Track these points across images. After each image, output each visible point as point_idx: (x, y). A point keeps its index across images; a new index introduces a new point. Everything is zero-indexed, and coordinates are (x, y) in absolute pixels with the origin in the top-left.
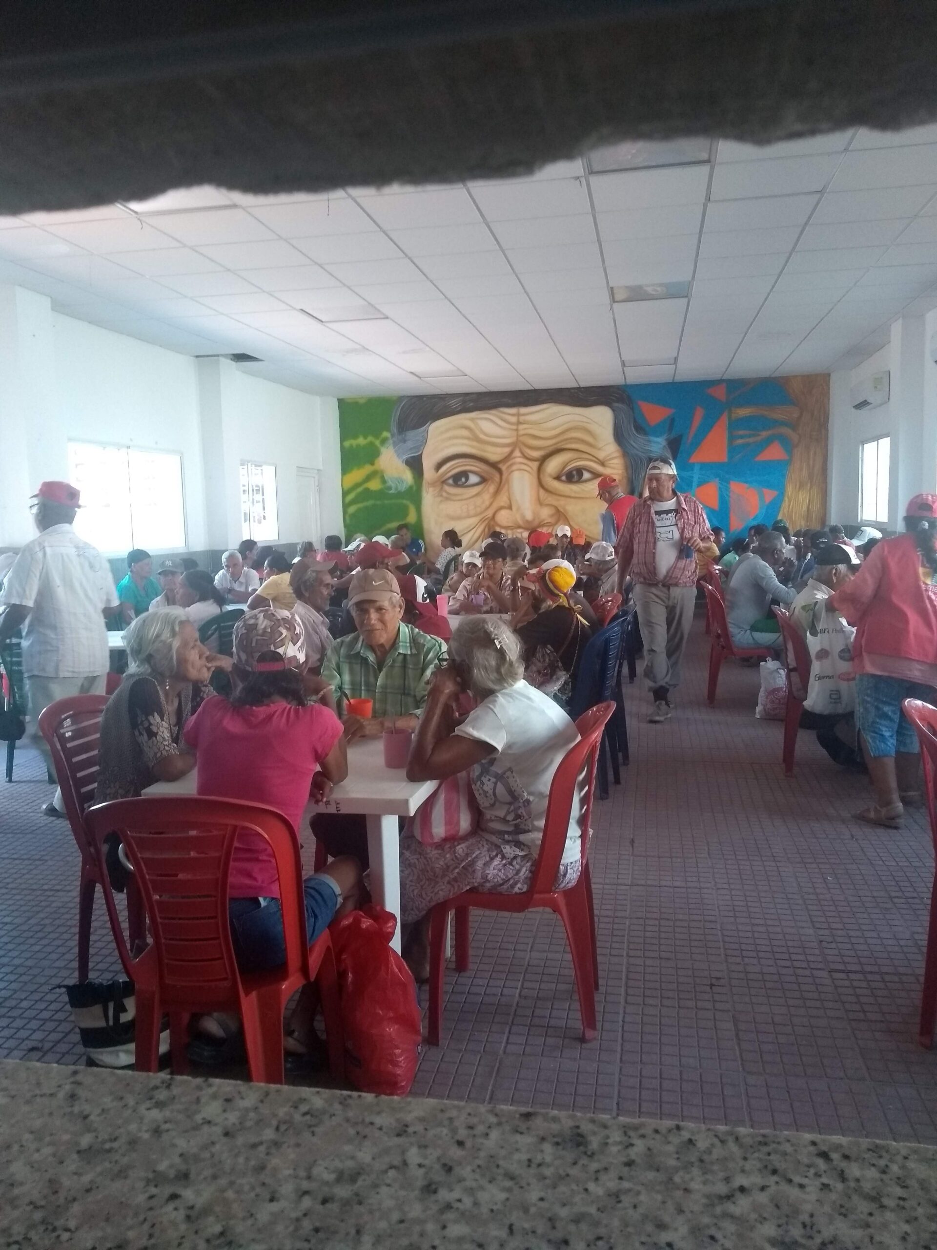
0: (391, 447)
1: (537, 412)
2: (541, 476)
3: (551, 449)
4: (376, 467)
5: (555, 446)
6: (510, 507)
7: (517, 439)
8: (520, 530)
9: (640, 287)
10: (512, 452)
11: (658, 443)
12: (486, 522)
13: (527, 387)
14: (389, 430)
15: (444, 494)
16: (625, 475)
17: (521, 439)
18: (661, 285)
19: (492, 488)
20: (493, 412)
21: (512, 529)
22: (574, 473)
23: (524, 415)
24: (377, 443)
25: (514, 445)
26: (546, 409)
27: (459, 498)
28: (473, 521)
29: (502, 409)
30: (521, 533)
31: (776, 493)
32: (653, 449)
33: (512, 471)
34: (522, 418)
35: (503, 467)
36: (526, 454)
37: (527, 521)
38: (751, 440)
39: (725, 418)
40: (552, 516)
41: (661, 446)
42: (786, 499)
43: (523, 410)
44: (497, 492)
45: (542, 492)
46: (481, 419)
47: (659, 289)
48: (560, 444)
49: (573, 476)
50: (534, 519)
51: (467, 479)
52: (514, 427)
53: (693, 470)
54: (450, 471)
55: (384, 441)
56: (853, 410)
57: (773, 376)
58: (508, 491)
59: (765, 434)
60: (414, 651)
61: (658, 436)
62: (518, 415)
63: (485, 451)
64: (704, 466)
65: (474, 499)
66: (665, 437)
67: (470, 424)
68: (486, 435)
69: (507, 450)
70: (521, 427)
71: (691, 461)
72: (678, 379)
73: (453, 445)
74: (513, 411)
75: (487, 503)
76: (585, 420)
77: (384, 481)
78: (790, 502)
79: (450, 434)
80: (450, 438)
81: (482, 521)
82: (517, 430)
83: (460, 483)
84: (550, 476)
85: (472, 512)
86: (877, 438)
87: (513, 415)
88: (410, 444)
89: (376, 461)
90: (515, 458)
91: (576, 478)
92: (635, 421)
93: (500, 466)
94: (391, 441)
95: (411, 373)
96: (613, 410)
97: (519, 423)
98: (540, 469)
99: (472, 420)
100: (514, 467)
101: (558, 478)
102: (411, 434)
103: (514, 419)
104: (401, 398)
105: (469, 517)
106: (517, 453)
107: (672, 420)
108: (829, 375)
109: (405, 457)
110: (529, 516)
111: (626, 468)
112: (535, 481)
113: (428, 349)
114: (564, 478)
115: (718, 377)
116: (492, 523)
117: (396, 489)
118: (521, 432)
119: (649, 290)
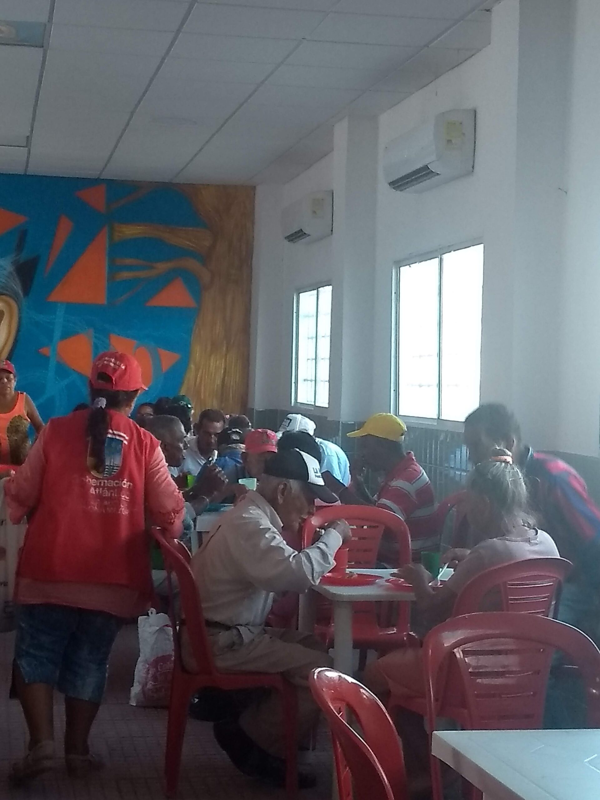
11: (1, 267)
18: (9, 23)
31: (177, 356)
38: (142, 274)
39: (104, 237)
42: (192, 366)
47: (4, 28)
53: (54, 312)
56: (286, 242)
57: (174, 182)
59: (162, 267)
64: (71, 308)
66: (11, 258)
72: (33, 170)
78: (197, 370)
86: (316, 286)
107: (23, 235)
108: (254, 188)
115: (95, 174)
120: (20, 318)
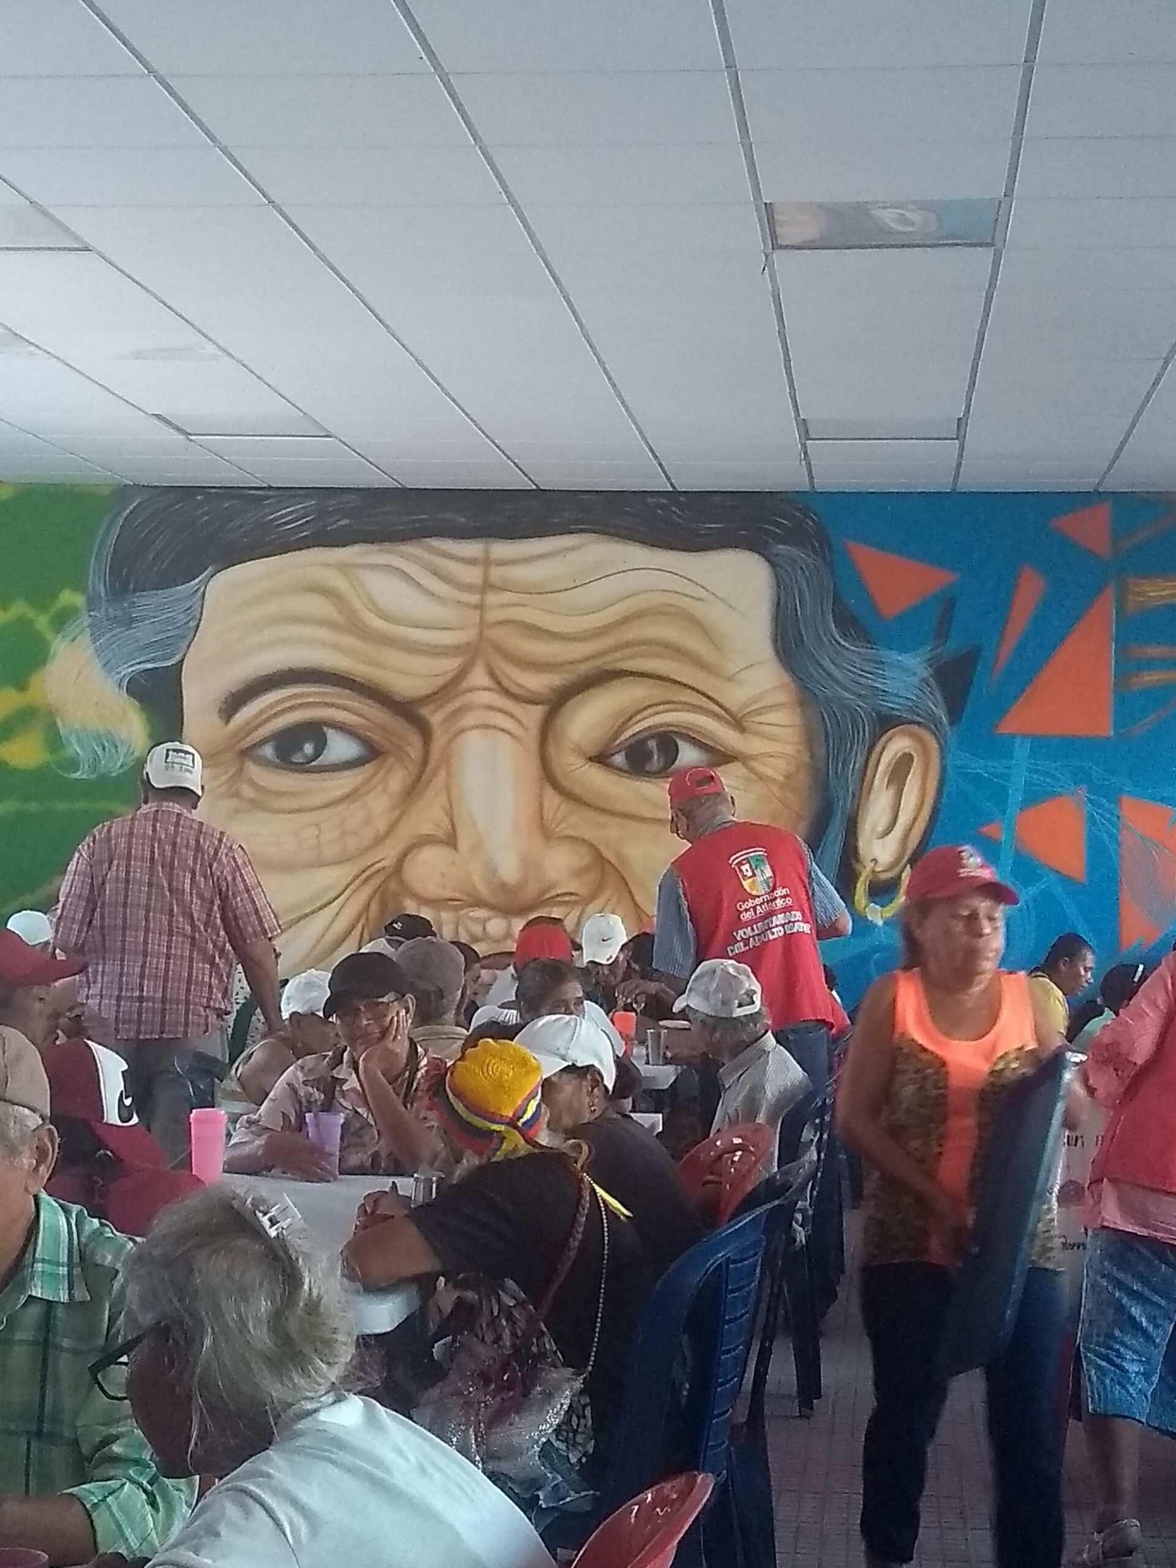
0: (85, 639)
1: (541, 557)
2: (552, 750)
3: (582, 669)
4: (33, 696)
5: (598, 662)
6: (451, 841)
7: (481, 633)
8: (480, 913)
9: (860, 209)
10: (463, 673)
11: (906, 670)
12: (376, 881)
13: (515, 481)
14: (79, 586)
15: (247, 791)
16: (806, 758)
17: (493, 633)
18: (924, 206)
19: (397, 779)
20: (412, 549)
21: (456, 909)
22: (652, 744)
23: (502, 563)
24: (42, 622)
25: (471, 653)
26: (573, 549)
27: (295, 804)
28: (335, 876)
29: (435, 542)
30: (484, 922)
32: (890, 686)
33: (462, 731)
34: (497, 574)
35: (435, 718)
36: (506, 683)
37: (503, 886)
39: (1107, 606)
40: (579, 873)
41: (915, 680)
43: (501, 549)
44: (412, 791)
45: (552, 799)
46: (373, 567)
47: (915, 217)
48: (608, 658)
49: (650, 755)
50: (524, 882)
51: (321, 745)
52: (474, 599)
53: (1009, 755)
54: (268, 719)
55: (62, 620)
58: (448, 789)
60: (82, 1294)
61: (903, 650)
62: (487, 562)
63: (379, 665)
64: (1041, 744)
65: (340, 808)
66: (925, 651)
67: (338, 582)
68: (387, 618)
69: (450, 665)
70: (492, 598)
71: (1005, 729)
72: (969, 483)
73: (282, 641)
74: (472, 548)
75: (382, 825)
76: (689, 589)
77: (55, 741)
79: (273, 607)
80: (275, 620)
81: (363, 877)
82: (480, 607)
83: (297, 758)
84: (578, 750)
85: (331, 852)
87: (472, 562)
88: (143, 632)
89: (35, 679)
90: (470, 690)
91: (656, 762)
92: (837, 600)
93: (425, 711)
94: (86, 621)
95: (158, 417)
96: (773, 565)
97: (487, 586)
98: (546, 729)
99: (344, 568)
100: (469, 720)
101: (601, 759)
102: (147, 601)
103: (472, 575)
104: (124, 492)
105: (321, 863)
106: (479, 677)
107: (949, 606)
109: (128, 671)
110: (509, 870)
111: (809, 740)
112: (532, 767)
113: (211, 349)
114: (619, 759)
115: (1086, 484)
116: (393, 886)
117: (94, 767)
118: (493, 616)
119: (888, 217)
120: (943, 769)
